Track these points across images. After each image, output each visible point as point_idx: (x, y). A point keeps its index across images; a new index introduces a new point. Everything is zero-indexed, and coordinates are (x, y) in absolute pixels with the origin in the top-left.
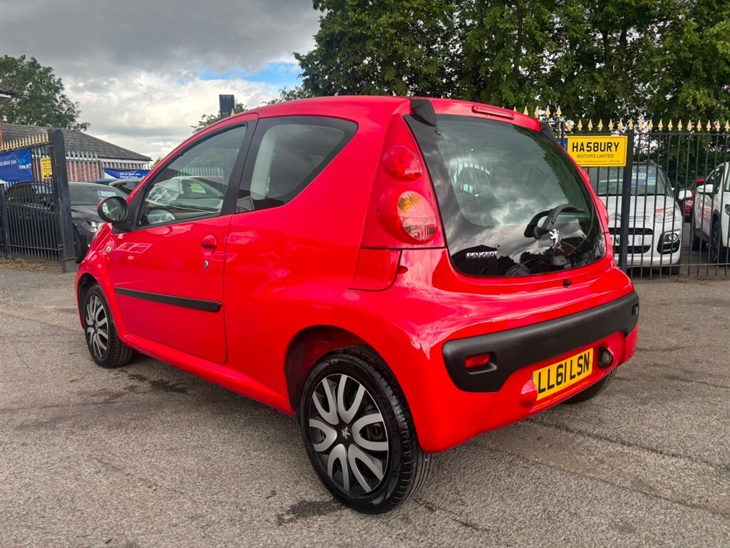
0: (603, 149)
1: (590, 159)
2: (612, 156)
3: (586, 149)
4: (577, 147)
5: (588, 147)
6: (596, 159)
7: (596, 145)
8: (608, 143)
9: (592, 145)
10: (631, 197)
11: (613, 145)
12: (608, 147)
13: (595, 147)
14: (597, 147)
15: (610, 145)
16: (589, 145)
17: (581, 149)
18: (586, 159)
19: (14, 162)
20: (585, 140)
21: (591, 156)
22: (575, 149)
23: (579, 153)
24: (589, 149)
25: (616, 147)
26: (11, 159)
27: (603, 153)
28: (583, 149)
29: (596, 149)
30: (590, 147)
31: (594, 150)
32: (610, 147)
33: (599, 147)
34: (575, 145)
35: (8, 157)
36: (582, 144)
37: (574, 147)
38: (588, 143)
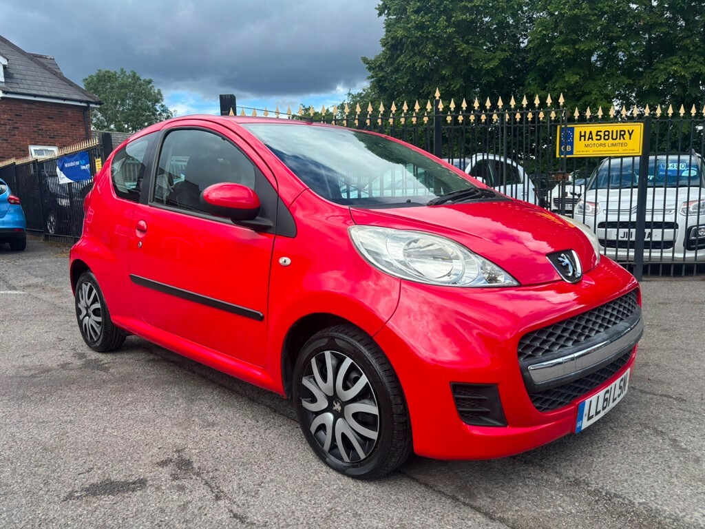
0: (614, 137)
1: (601, 148)
2: (626, 145)
3: (594, 137)
4: (585, 136)
5: (597, 135)
6: (607, 148)
7: (607, 133)
8: (621, 131)
9: (602, 134)
10: (648, 189)
11: (627, 133)
12: (620, 135)
13: (605, 135)
14: (608, 135)
15: (622, 133)
16: (599, 133)
17: (589, 138)
18: (596, 149)
19: (77, 163)
20: (594, 128)
21: (601, 145)
22: (583, 138)
23: (587, 142)
24: (599, 137)
25: (630, 135)
26: (76, 160)
27: (614, 142)
28: (592, 138)
29: (606, 137)
30: (600, 136)
31: (605, 139)
32: (623, 135)
33: (610, 135)
34: (583, 134)
35: (74, 159)
36: (591, 133)
37: (581, 136)
38: (598, 132)
